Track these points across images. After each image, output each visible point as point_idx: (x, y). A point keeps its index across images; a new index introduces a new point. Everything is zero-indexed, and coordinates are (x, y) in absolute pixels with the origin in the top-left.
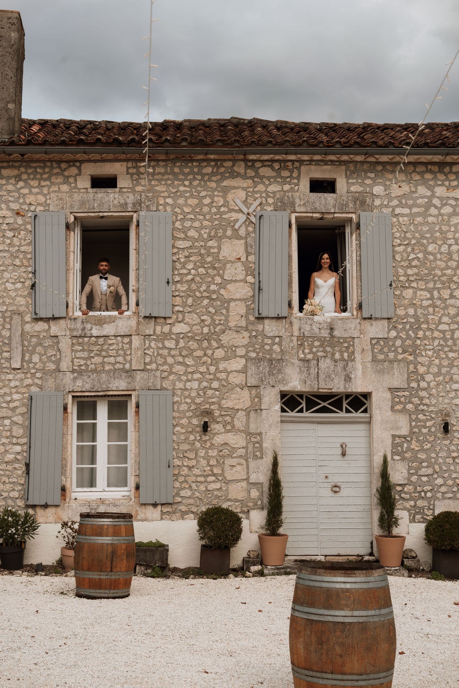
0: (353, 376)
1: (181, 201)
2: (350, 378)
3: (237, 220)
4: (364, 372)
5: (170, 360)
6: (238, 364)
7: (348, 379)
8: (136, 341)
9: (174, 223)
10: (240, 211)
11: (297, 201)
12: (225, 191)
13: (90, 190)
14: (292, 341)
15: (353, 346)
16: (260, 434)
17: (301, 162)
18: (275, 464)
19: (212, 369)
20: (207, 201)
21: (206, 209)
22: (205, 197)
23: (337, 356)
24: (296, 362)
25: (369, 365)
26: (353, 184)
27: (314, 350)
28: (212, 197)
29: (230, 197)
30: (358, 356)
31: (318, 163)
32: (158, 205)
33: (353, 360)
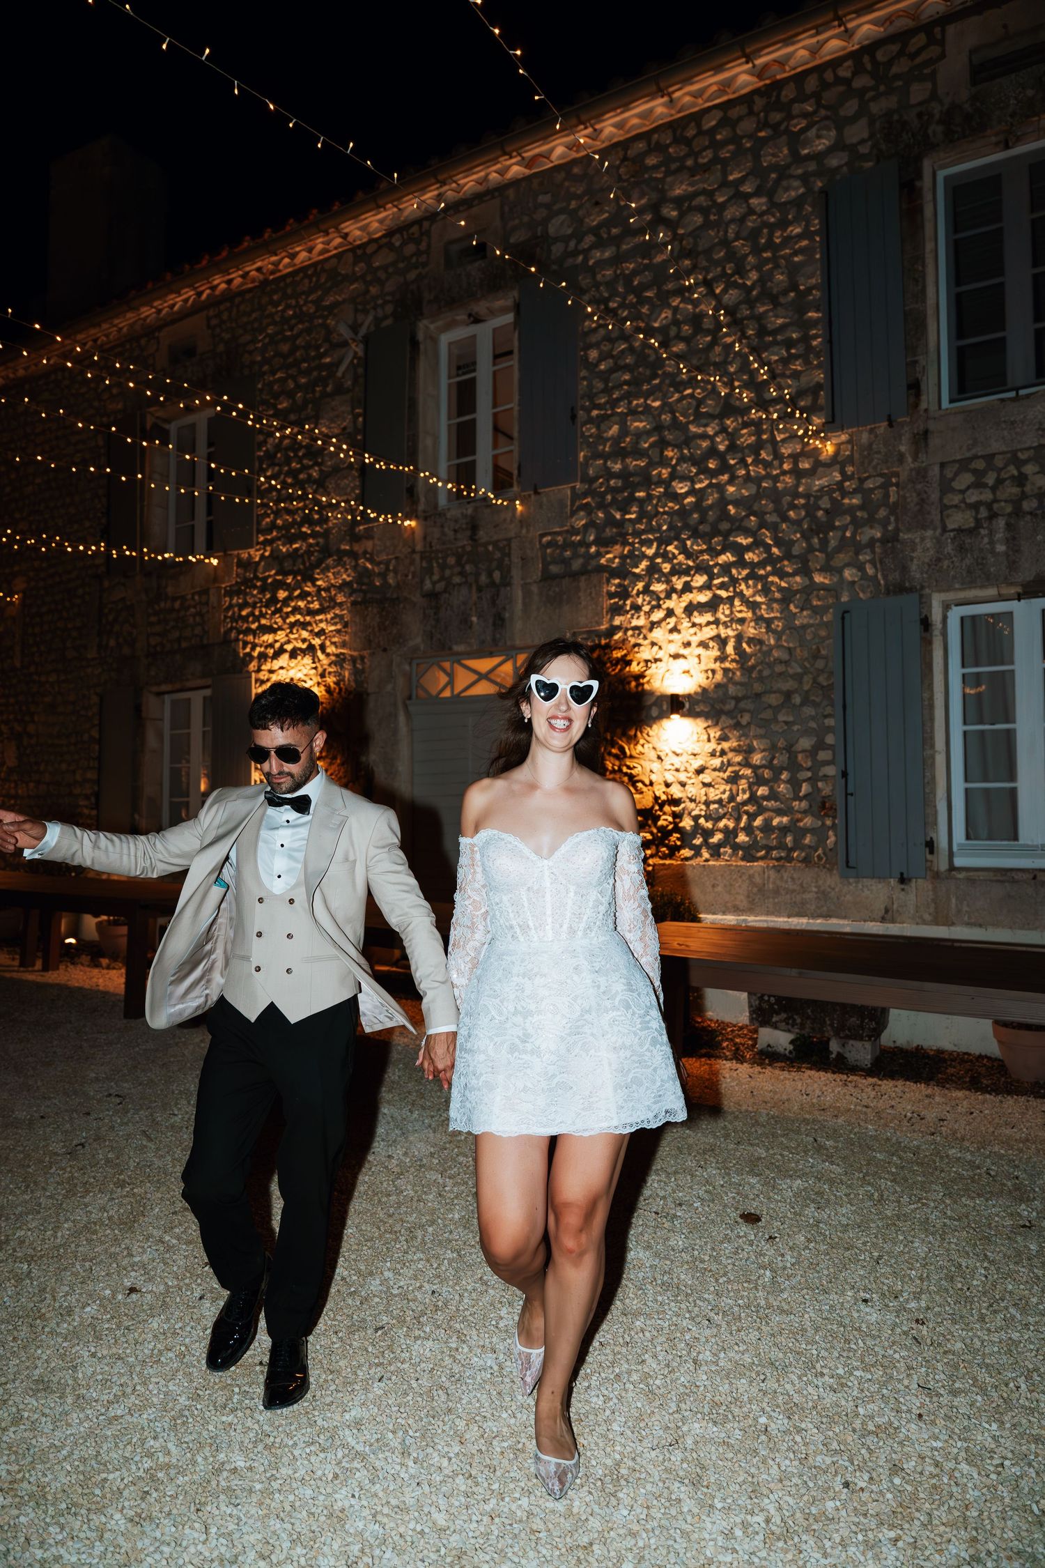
0: (507, 615)
2: (503, 620)
4: (526, 605)
5: (254, 623)
6: (338, 618)
7: (499, 621)
8: (214, 597)
9: (260, 390)
10: (345, 344)
11: (425, 295)
13: (169, 369)
14: (412, 562)
15: (509, 555)
17: (433, 218)
20: (303, 340)
21: (301, 354)
22: (299, 335)
23: (483, 578)
24: (420, 600)
25: (535, 589)
26: (514, 229)
27: (448, 573)
28: (310, 331)
29: (333, 323)
30: (516, 574)
31: (457, 209)
32: (242, 366)
33: (509, 584)
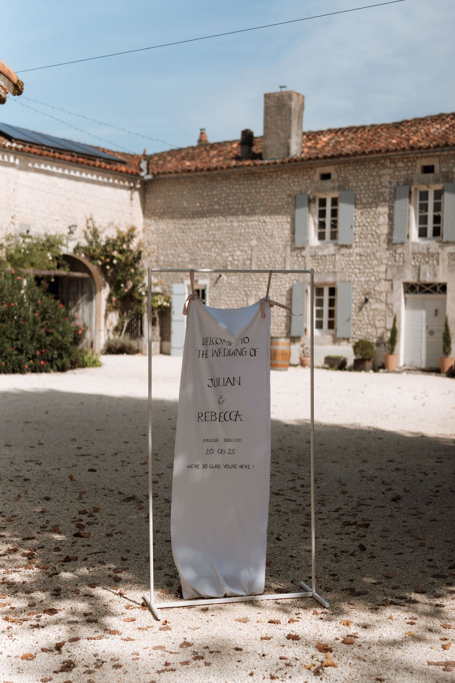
0: (438, 273)
1: (360, 184)
3: (385, 192)
4: (443, 272)
5: (353, 267)
6: (383, 268)
7: (435, 275)
8: (338, 257)
9: (356, 195)
10: (387, 187)
11: (415, 179)
12: (381, 176)
13: (320, 182)
15: (439, 257)
16: (392, 304)
17: (417, 158)
18: (395, 320)
19: (372, 271)
20: (371, 183)
21: (371, 187)
22: (370, 181)
23: (431, 263)
24: (410, 267)
25: (446, 267)
26: (443, 167)
27: (419, 260)
28: (374, 180)
29: (382, 180)
30: (441, 263)
31: (425, 157)
32: (349, 186)
33: (439, 265)
